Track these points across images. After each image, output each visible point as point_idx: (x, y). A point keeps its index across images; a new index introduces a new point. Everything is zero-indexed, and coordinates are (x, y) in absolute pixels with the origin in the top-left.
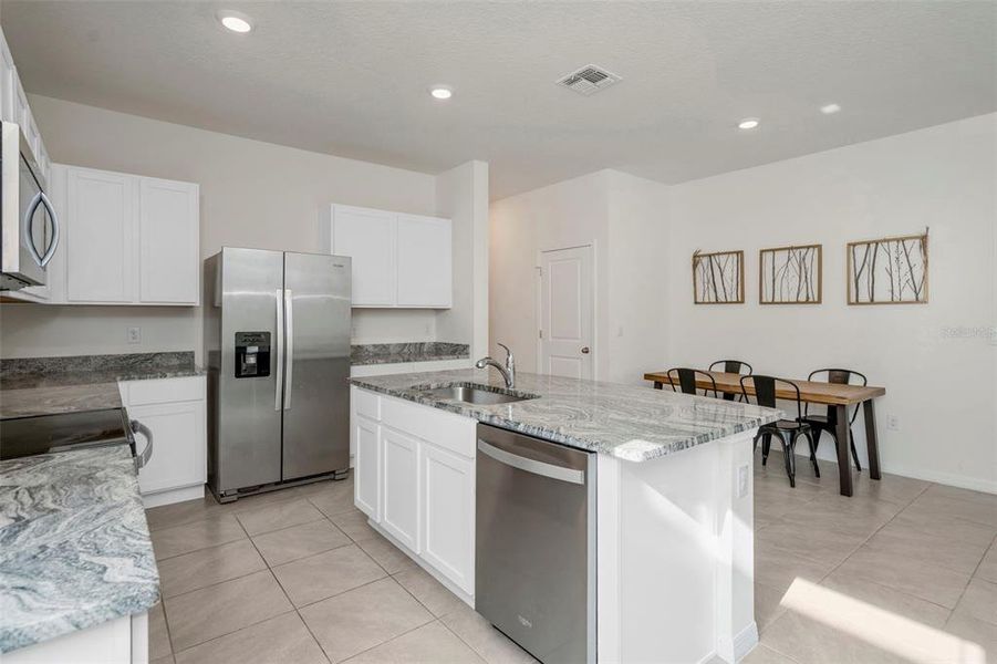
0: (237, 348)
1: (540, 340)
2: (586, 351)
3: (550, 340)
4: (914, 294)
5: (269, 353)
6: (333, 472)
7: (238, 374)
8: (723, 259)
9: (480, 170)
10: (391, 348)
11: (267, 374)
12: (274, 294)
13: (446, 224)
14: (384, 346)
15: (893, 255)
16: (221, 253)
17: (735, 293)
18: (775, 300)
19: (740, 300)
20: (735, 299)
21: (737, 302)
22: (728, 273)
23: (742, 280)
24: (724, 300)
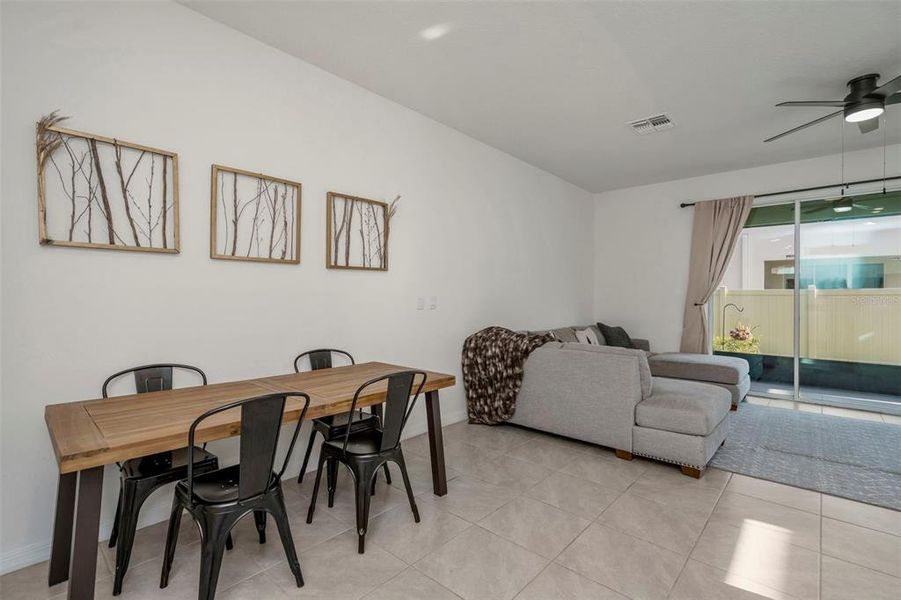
17: (158, 232)
18: (237, 254)
19: (170, 245)
20: (158, 244)
21: (164, 251)
22: (138, 189)
23: (176, 203)
24: (131, 243)
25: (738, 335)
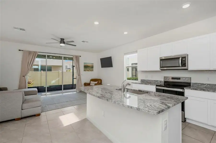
25: (29, 83)
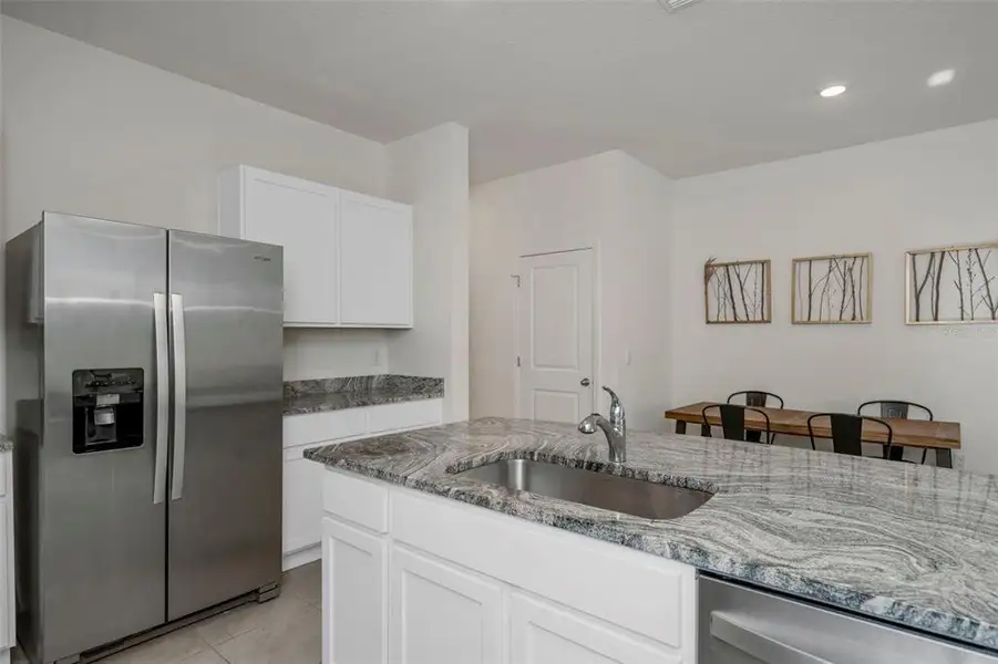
0: (76, 399)
1: (518, 369)
2: (585, 383)
3: (532, 367)
4: (990, 312)
5: (140, 405)
6: (256, 591)
7: (79, 447)
8: (743, 270)
9: (455, 139)
10: (327, 385)
11: (138, 441)
12: (149, 304)
13: (405, 210)
14: (317, 382)
15: (964, 268)
16: (42, 223)
17: (759, 311)
18: (812, 319)
19: (765, 319)
20: (759, 318)
21: (762, 321)
22: (749, 286)
23: (769, 294)
24: (745, 319)
